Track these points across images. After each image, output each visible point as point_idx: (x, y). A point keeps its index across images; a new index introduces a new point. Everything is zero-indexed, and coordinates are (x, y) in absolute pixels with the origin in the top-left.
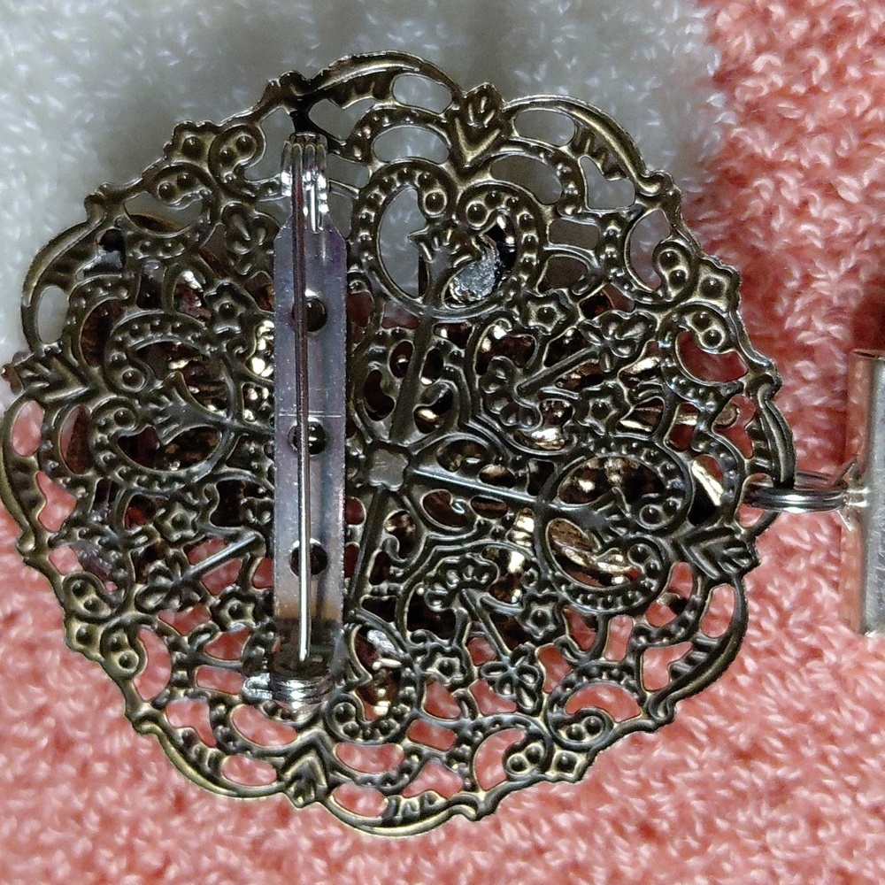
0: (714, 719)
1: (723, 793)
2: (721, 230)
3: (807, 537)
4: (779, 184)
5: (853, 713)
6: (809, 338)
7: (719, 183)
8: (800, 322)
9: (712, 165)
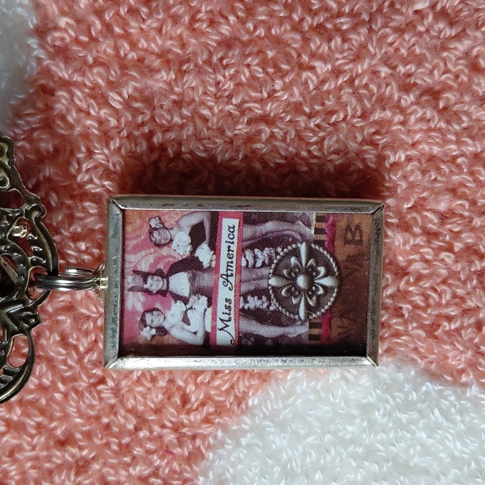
0: (39, 419)
1: (47, 465)
2: (38, 121)
3: (94, 309)
4: (72, 94)
5: (126, 418)
6: (93, 188)
7: (36, 92)
8: (86, 178)
9: (32, 82)
